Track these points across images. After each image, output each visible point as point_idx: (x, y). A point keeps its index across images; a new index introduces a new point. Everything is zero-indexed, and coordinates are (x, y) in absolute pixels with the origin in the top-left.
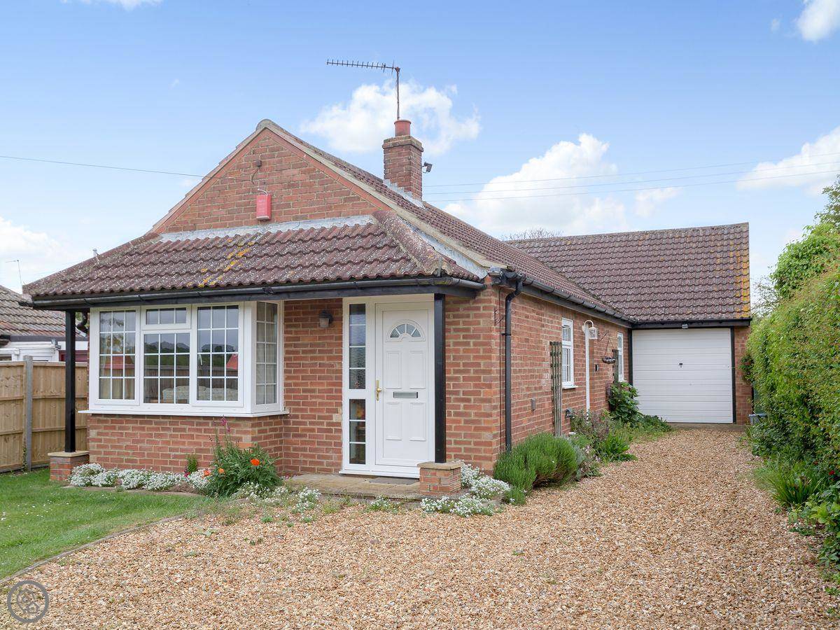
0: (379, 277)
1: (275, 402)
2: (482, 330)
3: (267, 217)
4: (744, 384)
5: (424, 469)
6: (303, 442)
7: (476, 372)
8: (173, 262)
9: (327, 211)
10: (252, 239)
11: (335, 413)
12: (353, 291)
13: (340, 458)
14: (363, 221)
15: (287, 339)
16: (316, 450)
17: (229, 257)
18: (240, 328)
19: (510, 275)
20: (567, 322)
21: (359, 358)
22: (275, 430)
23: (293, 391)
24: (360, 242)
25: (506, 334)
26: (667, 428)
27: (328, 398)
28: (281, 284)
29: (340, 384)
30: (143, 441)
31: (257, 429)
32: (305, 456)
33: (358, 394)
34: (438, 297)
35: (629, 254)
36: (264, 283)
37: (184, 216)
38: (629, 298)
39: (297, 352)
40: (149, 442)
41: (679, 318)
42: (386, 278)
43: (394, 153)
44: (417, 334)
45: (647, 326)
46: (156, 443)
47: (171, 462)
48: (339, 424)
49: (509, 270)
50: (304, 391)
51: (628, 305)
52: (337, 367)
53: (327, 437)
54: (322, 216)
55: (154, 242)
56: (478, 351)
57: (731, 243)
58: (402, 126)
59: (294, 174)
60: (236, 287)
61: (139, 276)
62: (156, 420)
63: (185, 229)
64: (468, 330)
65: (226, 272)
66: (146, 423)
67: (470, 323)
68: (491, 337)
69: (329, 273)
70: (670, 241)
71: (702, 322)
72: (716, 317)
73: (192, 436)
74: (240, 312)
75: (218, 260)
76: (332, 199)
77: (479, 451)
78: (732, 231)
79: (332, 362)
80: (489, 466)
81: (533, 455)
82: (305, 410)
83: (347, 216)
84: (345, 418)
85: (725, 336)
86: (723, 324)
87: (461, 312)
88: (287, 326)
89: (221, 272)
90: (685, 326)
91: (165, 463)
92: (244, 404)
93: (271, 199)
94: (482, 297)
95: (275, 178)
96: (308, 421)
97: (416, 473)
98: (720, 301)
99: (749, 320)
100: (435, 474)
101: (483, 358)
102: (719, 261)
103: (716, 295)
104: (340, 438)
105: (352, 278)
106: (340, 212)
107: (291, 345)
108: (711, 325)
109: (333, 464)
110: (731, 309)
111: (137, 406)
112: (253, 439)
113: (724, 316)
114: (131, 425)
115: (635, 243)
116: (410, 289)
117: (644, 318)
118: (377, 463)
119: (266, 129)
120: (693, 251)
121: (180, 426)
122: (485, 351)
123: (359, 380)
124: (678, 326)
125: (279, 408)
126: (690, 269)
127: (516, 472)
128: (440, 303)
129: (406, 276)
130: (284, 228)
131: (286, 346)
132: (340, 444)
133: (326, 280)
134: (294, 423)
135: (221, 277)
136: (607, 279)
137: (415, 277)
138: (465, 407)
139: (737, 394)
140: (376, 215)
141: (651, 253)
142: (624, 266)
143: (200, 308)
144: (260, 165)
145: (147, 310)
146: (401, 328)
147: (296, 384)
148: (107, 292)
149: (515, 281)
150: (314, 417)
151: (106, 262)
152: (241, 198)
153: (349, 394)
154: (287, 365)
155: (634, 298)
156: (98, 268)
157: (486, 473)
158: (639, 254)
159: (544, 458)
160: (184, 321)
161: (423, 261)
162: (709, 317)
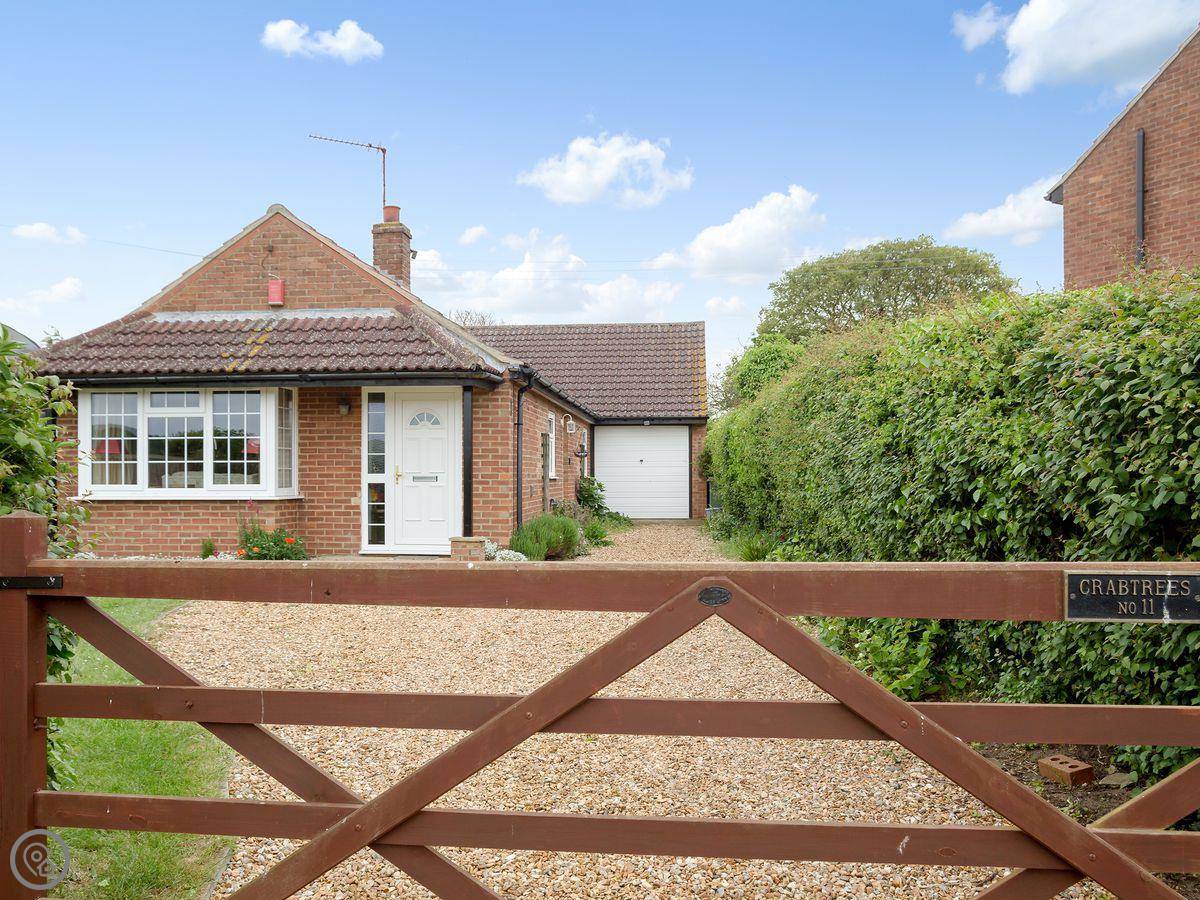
0: (418, 369)
1: (291, 486)
2: (500, 419)
3: (281, 303)
4: (700, 480)
5: (454, 542)
6: (319, 526)
7: (494, 457)
8: (182, 344)
9: (345, 301)
10: (268, 325)
11: (352, 496)
12: (392, 381)
13: (360, 539)
14: (386, 313)
15: (301, 425)
16: (333, 532)
17: (249, 341)
18: (262, 414)
19: (527, 371)
20: (552, 416)
21: (378, 445)
22: (291, 514)
23: (308, 476)
24: (389, 335)
25: (518, 424)
26: (630, 523)
27: (347, 482)
28: (318, 372)
29: (360, 469)
30: (148, 528)
31: (279, 512)
32: (322, 539)
33: (377, 478)
34: (466, 389)
35: (589, 348)
36: (299, 371)
37: (181, 296)
38: (591, 393)
39: (313, 438)
40: (154, 528)
41: (642, 415)
42: (426, 370)
43: (384, 239)
44: (436, 422)
45: (611, 422)
46: (165, 529)
47: (182, 548)
48: (358, 507)
49: (525, 366)
50: (320, 476)
51: (590, 400)
52: (356, 453)
53: (345, 520)
54: (339, 306)
55: (148, 321)
56: (496, 438)
57: (689, 341)
58: (392, 213)
59: (312, 263)
60: (268, 373)
61: (147, 358)
62: (163, 505)
63: (183, 309)
64: (486, 419)
65: (252, 358)
66: (152, 508)
67: (489, 413)
68: (508, 426)
69: (366, 363)
70: (630, 336)
71: (663, 419)
72: (676, 415)
73: (207, 521)
74: (262, 397)
75: (236, 345)
76: (350, 290)
77: (497, 528)
78: (689, 329)
79: (350, 448)
80: (506, 541)
81: (543, 531)
82: (322, 495)
83: (367, 307)
84: (364, 502)
85: (684, 433)
86: (683, 422)
87: (481, 403)
88: (301, 413)
89: (246, 357)
90: (647, 423)
91: (176, 548)
92: (268, 487)
93: (284, 285)
94: (500, 390)
95: (288, 264)
96: (324, 505)
97: (447, 550)
98: (679, 399)
99: (707, 418)
100: (465, 546)
101: (500, 444)
102: (677, 359)
103: (675, 393)
104: (358, 520)
105: (391, 369)
106: (360, 304)
107: (306, 431)
108: (671, 422)
109: (351, 546)
110: (690, 407)
111: (142, 490)
112: (277, 521)
113: (683, 414)
114: (132, 511)
115: (594, 337)
116: (447, 381)
117: (608, 414)
118: (397, 542)
119: (277, 215)
120: (652, 347)
121: (192, 511)
122: (502, 438)
123: (378, 465)
124: (641, 422)
125: (294, 492)
126: (650, 366)
127: (530, 545)
128: (468, 394)
129: (444, 369)
130: (302, 315)
131: (300, 431)
132: (360, 526)
133: (365, 370)
134: (310, 507)
135: (247, 362)
136: (567, 373)
137: (453, 370)
138: (484, 489)
139: (693, 490)
140: (398, 308)
141: (611, 348)
142: (584, 360)
143: (215, 393)
144: (271, 250)
145: (152, 393)
146: (421, 417)
147: (310, 470)
148: (114, 373)
149: (529, 376)
150: (331, 501)
151: (98, 339)
152: (249, 282)
153: (367, 478)
154: (302, 451)
155: (597, 394)
156: (88, 346)
157: (504, 547)
158: (598, 348)
159: (553, 534)
160: (197, 405)
161: (460, 356)
162: (669, 415)
